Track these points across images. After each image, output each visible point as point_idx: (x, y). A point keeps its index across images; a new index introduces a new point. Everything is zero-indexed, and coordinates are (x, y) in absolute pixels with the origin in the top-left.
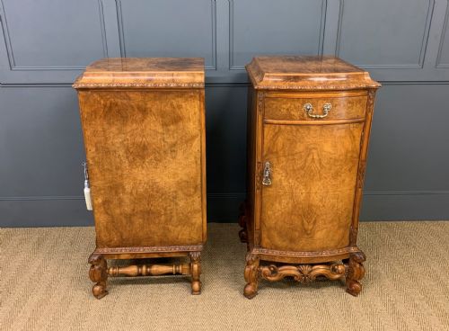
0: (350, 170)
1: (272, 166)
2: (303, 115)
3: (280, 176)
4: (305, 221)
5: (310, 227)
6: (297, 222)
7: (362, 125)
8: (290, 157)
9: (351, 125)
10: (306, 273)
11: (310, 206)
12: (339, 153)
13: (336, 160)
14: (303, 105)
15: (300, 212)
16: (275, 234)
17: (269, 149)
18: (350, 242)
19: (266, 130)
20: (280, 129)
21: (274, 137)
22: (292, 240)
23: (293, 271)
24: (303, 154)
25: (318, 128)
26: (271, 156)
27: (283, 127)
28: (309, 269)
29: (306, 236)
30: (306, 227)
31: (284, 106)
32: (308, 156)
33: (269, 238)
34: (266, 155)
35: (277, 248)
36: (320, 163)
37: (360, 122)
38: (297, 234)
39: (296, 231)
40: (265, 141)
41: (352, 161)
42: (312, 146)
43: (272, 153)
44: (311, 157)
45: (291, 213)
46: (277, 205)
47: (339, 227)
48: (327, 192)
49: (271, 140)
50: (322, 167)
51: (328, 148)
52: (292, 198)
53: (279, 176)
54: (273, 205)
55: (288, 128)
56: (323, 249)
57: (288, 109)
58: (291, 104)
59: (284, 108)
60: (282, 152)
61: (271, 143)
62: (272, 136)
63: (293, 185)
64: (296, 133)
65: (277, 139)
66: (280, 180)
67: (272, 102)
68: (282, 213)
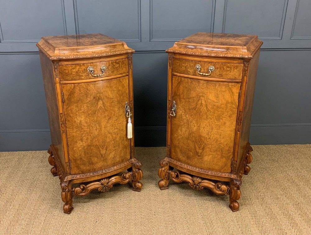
0: (230, 117)
1: (176, 104)
4: (196, 145)
5: (200, 151)
6: (192, 146)
7: (239, 85)
8: (187, 100)
9: (230, 84)
10: (196, 182)
11: (200, 136)
12: (220, 102)
13: (218, 107)
14: (195, 65)
15: (194, 139)
16: (178, 150)
17: (175, 93)
18: (232, 171)
19: (174, 79)
20: (181, 80)
22: (188, 158)
23: (188, 179)
24: (195, 99)
25: (205, 82)
26: (176, 97)
27: (183, 79)
28: (200, 180)
29: (197, 156)
30: (198, 150)
31: (183, 65)
32: (198, 100)
33: (175, 153)
34: (174, 97)
35: (179, 160)
36: (207, 107)
37: (237, 82)
38: (191, 153)
39: (191, 151)
40: (173, 87)
41: (231, 110)
42: (201, 94)
43: (177, 95)
44: (200, 102)
45: (188, 139)
46: (180, 131)
47: (222, 157)
48: (212, 129)
49: (176, 86)
50: (208, 110)
51: (212, 97)
52: (188, 128)
53: (180, 112)
54: (177, 130)
55: (186, 80)
56: (210, 169)
57: (186, 67)
58: (188, 64)
59: (183, 66)
60: (182, 96)
61: (176, 89)
62: (177, 84)
63: (189, 119)
64: (191, 84)
65: (179, 86)
66: (181, 114)
67: (177, 61)
68: (183, 137)
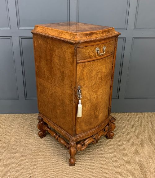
0: (109, 79)
1: (81, 87)
2: (95, 55)
3: (85, 92)
4: (95, 111)
5: (98, 113)
6: (93, 113)
8: (90, 80)
9: (111, 56)
10: (96, 138)
11: (97, 103)
12: (107, 72)
13: (106, 75)
14: (95, 49)
15: (94, 108)
16: (83, 124)
17: (80, 78)
19: (78, 67)
20: (85, 64)
21: (82, 70)
22: (90, 124)
24: (95, 76)
25: (101, 60)
26: (81, 82)
27: (86, 63)
28: (98, 135)
29: (96, 119)
30: (96, 114)
31: (87, 51)
34: (78, 82)
37: (113, 54)
38: (92, 120)
39: (92, 118)
40: (78, 74)
41: (110, 74)
42: (99, 71)
43: (81, 80)
44: (98, 77)
45: (90, 110)
49: (81, 72)
50: (102, 81)
51: (104, 70)
52: (90, 102)
55: (89, 63)
57: (89, 53)
58: (90, 49)
59: (87, 53)
60: (86, 78)
61: (80, 74)
62: (81, 70)
63: (91, 94)
64: (92, 66)
65: (84, 71)
66: (86, 94)
67: (81, 50)
68: (86, 111)
